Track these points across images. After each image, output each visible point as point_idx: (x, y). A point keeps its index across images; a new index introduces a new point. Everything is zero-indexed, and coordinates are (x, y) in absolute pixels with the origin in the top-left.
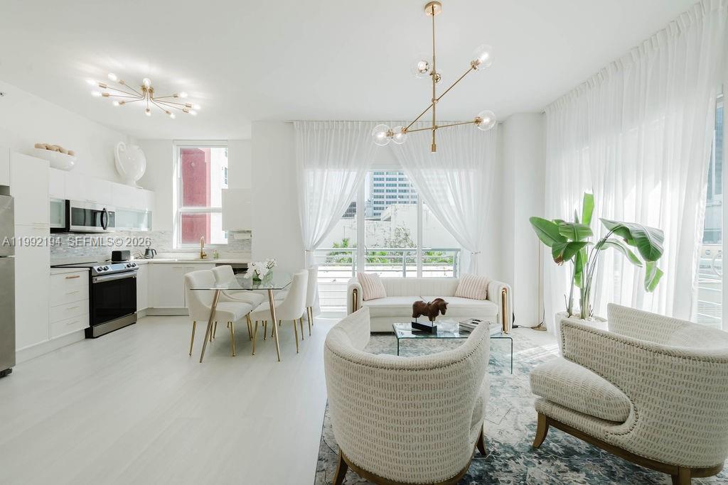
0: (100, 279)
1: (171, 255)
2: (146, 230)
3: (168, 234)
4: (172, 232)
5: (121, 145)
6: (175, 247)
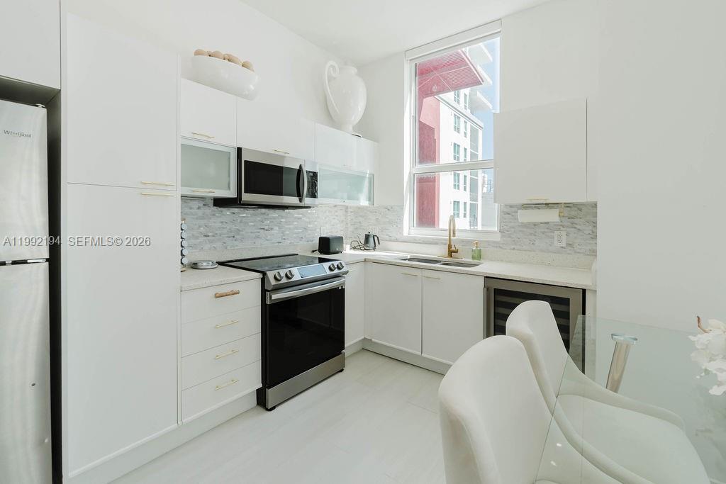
2: (367, 203)
3: (396, 210)
4: (402, 208)
5: (333, 67)
6: (406, 232)
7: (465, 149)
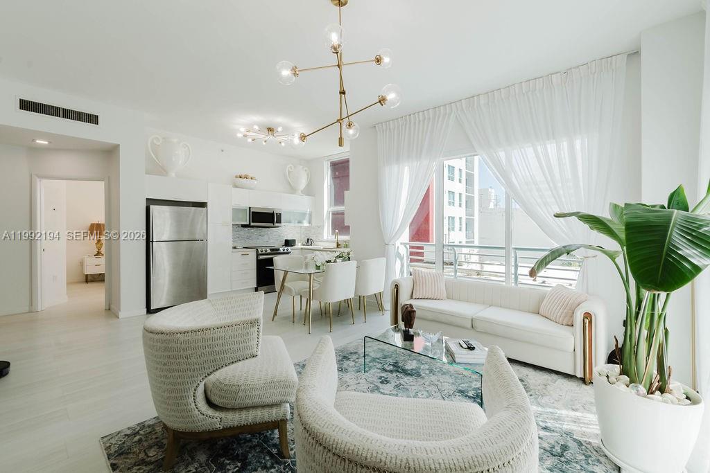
0: (261, 257)
1: (323, 244)
2: (308, 225)
3: (321, 227)
5: (290, 167)
6: (325, 237)
7: (460, 170)
